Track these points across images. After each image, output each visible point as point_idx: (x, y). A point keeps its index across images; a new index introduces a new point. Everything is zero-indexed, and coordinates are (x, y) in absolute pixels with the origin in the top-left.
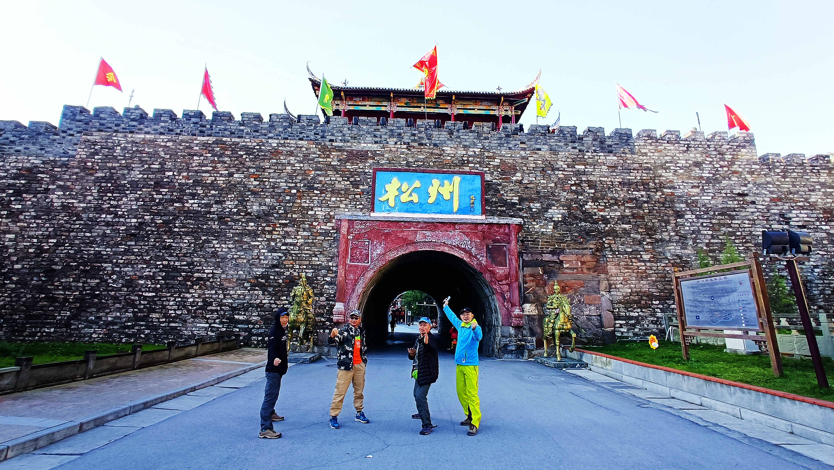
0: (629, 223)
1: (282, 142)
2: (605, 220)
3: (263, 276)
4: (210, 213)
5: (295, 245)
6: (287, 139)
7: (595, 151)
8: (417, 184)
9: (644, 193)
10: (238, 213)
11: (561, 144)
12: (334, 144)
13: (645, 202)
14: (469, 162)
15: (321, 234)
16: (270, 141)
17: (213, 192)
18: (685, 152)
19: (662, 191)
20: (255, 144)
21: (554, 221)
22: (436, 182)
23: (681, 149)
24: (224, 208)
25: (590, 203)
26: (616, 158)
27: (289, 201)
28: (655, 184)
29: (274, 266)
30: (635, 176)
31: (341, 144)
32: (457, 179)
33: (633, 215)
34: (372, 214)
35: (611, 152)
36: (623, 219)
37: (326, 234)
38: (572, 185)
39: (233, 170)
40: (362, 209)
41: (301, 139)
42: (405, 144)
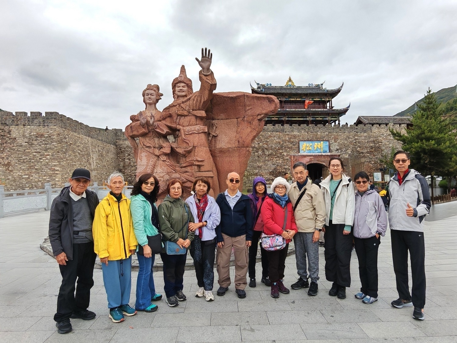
0: (369, 153)
1: (272, 133)
2: (362, 153)
3: (272, 172)
4: (255, 155)
5: (279, 163)
6: (272, 132)
7: (361, 132)
8: (311, 144)
9: (373, 144)
10: (262, 155)
11: (351, 130)
12: (287, 133)
13: (374, 147)
14: (325, 137)
15: (286, 160)
16: (268, 133)
17: (255, 149)
18: (386, 131)
19: (379, 144)
20: (264, 134)
21: (349, 154)
22: (316, 143)
23: (385, 130)
24: (259, 154)
25: (359, 148)
26: (366, 134)
27: (276, 151)
28: (377, 141)
29: (275, 169)
30: (372, 139)
31: (288, 133)
32: (322, 142)
33: (370, 151)
34: (299, 154)
35: (365, 132)
36: (368, 152)
37: (287, 160)
38: (354, 143)
39: (259, 142)
40: (296, 152)
41: (277, 132)
42: (307, 132)
